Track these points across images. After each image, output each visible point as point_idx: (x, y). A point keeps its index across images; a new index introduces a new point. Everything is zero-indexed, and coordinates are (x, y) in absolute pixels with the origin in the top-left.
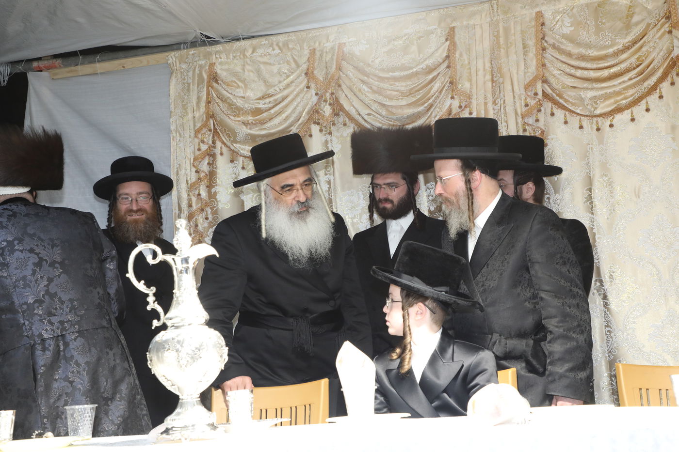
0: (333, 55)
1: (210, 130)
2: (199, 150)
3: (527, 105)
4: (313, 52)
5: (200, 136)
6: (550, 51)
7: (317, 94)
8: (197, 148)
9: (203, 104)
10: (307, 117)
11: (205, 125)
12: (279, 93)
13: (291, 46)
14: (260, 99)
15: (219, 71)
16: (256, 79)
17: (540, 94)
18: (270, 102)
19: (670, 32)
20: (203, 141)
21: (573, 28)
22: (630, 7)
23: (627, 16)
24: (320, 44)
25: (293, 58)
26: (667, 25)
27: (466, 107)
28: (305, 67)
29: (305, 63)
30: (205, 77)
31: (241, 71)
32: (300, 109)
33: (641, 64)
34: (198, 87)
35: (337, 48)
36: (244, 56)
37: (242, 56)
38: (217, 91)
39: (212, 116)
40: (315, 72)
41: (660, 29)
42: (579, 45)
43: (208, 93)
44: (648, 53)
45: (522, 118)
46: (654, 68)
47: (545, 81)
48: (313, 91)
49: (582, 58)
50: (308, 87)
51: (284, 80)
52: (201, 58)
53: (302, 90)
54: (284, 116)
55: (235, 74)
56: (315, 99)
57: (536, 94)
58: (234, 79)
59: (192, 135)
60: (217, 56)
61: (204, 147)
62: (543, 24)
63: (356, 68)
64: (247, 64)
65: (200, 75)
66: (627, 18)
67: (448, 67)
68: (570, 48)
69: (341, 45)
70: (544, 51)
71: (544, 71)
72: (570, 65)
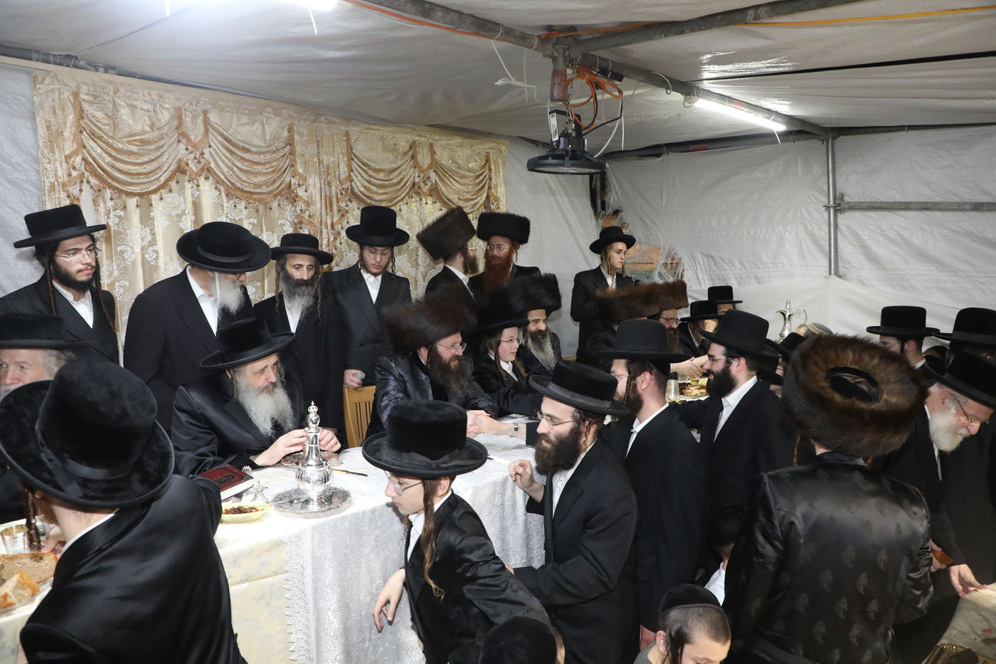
1: (83, 159)
2: (70, 175)
3: (342, 194)
5: (71, 162)
6: (356, 160)
7: (187, 149)
10: (176, 166)
11: (74, 153)
12: (154, 141)
17: (350, 188)
19: (415, 167)
20: (74, 168)
22: (395, 144)
23: (394, 150)
27: (303, 184)
28: (175, 123)
32: (171, 158)
34: (63, 112)
35: (202, 113)
38: (86, 124)
39: (84, 147)
40: (185, 130)
44: (404, 177)
45: (338, 202)
47: (352, 181)
48: (182, 147)
50: (180, 141)
53: (173, 143)
54: (156, 163)
56: (183, 152)
57: (348, 188)
59: (62, 159)
61: (74, 174)
62: (350, 140)
67: (291, 154)
68: (366, 161)
69: (205, 112)
70: (352, 159)
71: (352, 174)
72: (366, 173)
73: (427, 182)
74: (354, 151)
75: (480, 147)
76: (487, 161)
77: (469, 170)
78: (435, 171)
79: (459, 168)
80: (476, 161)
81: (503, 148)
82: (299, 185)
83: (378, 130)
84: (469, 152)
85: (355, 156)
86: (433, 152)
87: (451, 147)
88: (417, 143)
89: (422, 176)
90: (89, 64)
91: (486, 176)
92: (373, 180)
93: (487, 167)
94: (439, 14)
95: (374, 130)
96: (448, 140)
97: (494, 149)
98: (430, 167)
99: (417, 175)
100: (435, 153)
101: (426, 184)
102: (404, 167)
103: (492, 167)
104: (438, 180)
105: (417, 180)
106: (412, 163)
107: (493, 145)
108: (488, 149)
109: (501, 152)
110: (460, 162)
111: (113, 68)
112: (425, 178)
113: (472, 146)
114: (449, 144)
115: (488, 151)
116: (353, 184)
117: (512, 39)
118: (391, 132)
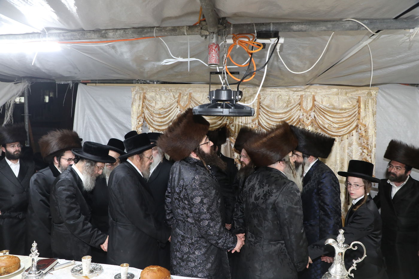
0: (187, 97)
1: (142, 118)
2: (139, 124)
4: (180, 94)
5: (139, 119)
6: (262, 109)
7: (180, 110)
8: (138, 123)
9: (141, 107)
11: (141, 115)
12: (167, 108)
13: (173, 90)
14: (160, 109)
15: (146, 96)
16: (159, 100)
17: (257, 124)
18: (164, 112)
19: (300, 110)
20: (140, 121)
21: (270, 102)
22: (289, 98)
23: (288, 101)
24: (183, 92)
25: (173, 95)
26: (299, 107)
27: (232, 123)
29: (177, 98)
30: (142, 97)
31: (154, 96)
32: (174, 115)
33: (290, 119)
34: (139, 100)
35: (189, 94)
36: (156, 91)
37: (155, 91)
38: (145, 104)
39: (143, 113)
40: (180, 102)
41: (297, 108)
42: (271, 109)
43: (142, 104)
44: (292, 116)
46: (294, 122)
48: (178, 109)
49: (272, 113)
50: (177, 107)
51: (170, 103)
52: (141, 90)
53: (175, 108)
54: (168, 117)
55: (152, 97)
56: (179, 112)
57: (256, 124)
58: (152, 99)
59: (137, 118)
60: (146, 90)
61: (140, 123)
62: (260, 99)
63: (195, 103)
64: (157, 95)
65: (140, 96)
66: (288, 102)
68: (268, 109)
69: (190, 94)
70: (260, 109)
71: (259, 116)
72: (268, 115)
73: (309, 118)
74: (261, 104)
75: (354, 93)
76: (358, 101)
77: (342, 109)
78: (314, 112)
79: (334, 108)
80: (349, 102)
81: (373, 93)
82: (229, 123)
83: (278, 92)
84: (345, 97)
85: (262, 107)
86: (314, 100)
87: (329, 96)
88: (304, 96)
89: (305, 114)
90: (151, 81)
91: (356, 111)
92: (272, 119)
93: (357, 106)
94: (111, 34)
95: (276, 92)
96: (326, 92)
97: (364, 93)
98: (311, 109)
99: (301, 114)
100: (315, 101)
101: (308, 119)
102: (293, 110)
103: (362, 106)
104: (316, 116)
105: (301, 117)
106: (299, 108)
107: (364, 91)
108: (359, 94)
109: (371, 95)
110: (336, 105)
111: (159, 81)
112: (308, 116)
113: (346, 94)
114: (328, 94)
115: (359, 95)
116: (260, 121)
117: (166, 34)
118: (286, 91)
